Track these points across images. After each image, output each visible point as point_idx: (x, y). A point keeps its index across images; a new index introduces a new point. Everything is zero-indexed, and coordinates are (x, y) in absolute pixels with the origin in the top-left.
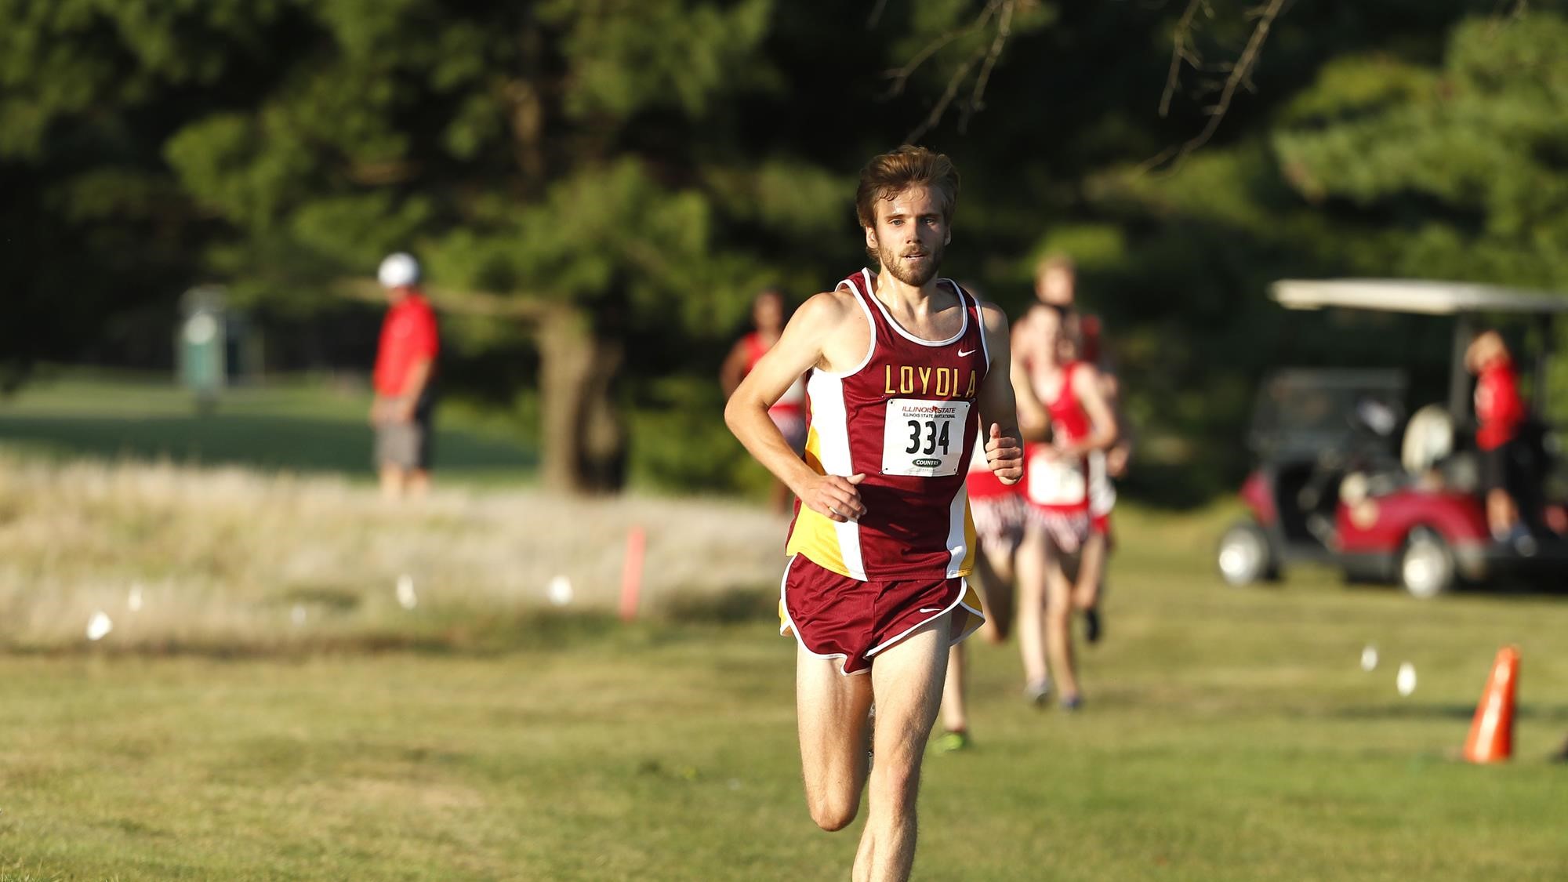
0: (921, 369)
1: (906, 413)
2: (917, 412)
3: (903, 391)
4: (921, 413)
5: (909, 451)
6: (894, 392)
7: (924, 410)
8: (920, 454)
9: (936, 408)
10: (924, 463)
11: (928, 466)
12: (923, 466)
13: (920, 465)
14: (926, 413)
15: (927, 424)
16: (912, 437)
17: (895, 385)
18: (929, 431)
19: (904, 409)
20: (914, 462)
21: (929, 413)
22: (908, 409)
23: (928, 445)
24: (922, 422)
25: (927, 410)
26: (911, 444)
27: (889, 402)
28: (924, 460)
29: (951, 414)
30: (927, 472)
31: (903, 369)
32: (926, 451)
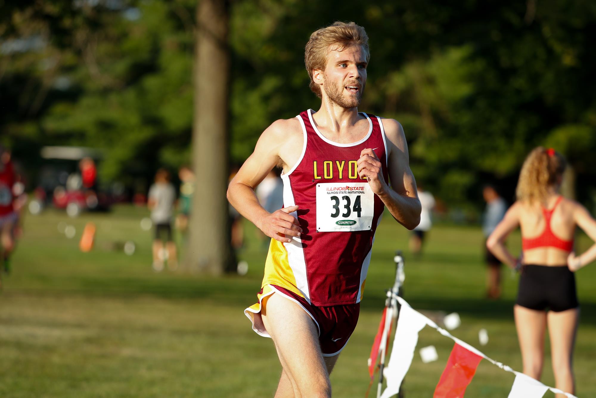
0: (338, 162)
1: (329, 191)
2: (336, 191)
3: (326, 177)
4: (338, 191)
5: (333, 216)
6: (320, 178)
7: (340, 189)
8: (340, 218)
9: (349, 187)
10: (343, 223)
11: (346, 225)
12: (343, 225)
13: (341, 225)
14: (342, 191)
15: (343, 198)
16: (334, 207)
17: (321, 173)
18: (345, 202)
19: (328, 189)
20: (337, 223)
21: (344, 191)
22: (330, 189)
23: (345, 211)
24: (340, 196)
25: (342, 189)
26: (334, 211)
27: (317, 185)
28: (343, 221)
29: (361, 191)
30: (347, 229)
31: (325, 163)
32: (344, 215)
